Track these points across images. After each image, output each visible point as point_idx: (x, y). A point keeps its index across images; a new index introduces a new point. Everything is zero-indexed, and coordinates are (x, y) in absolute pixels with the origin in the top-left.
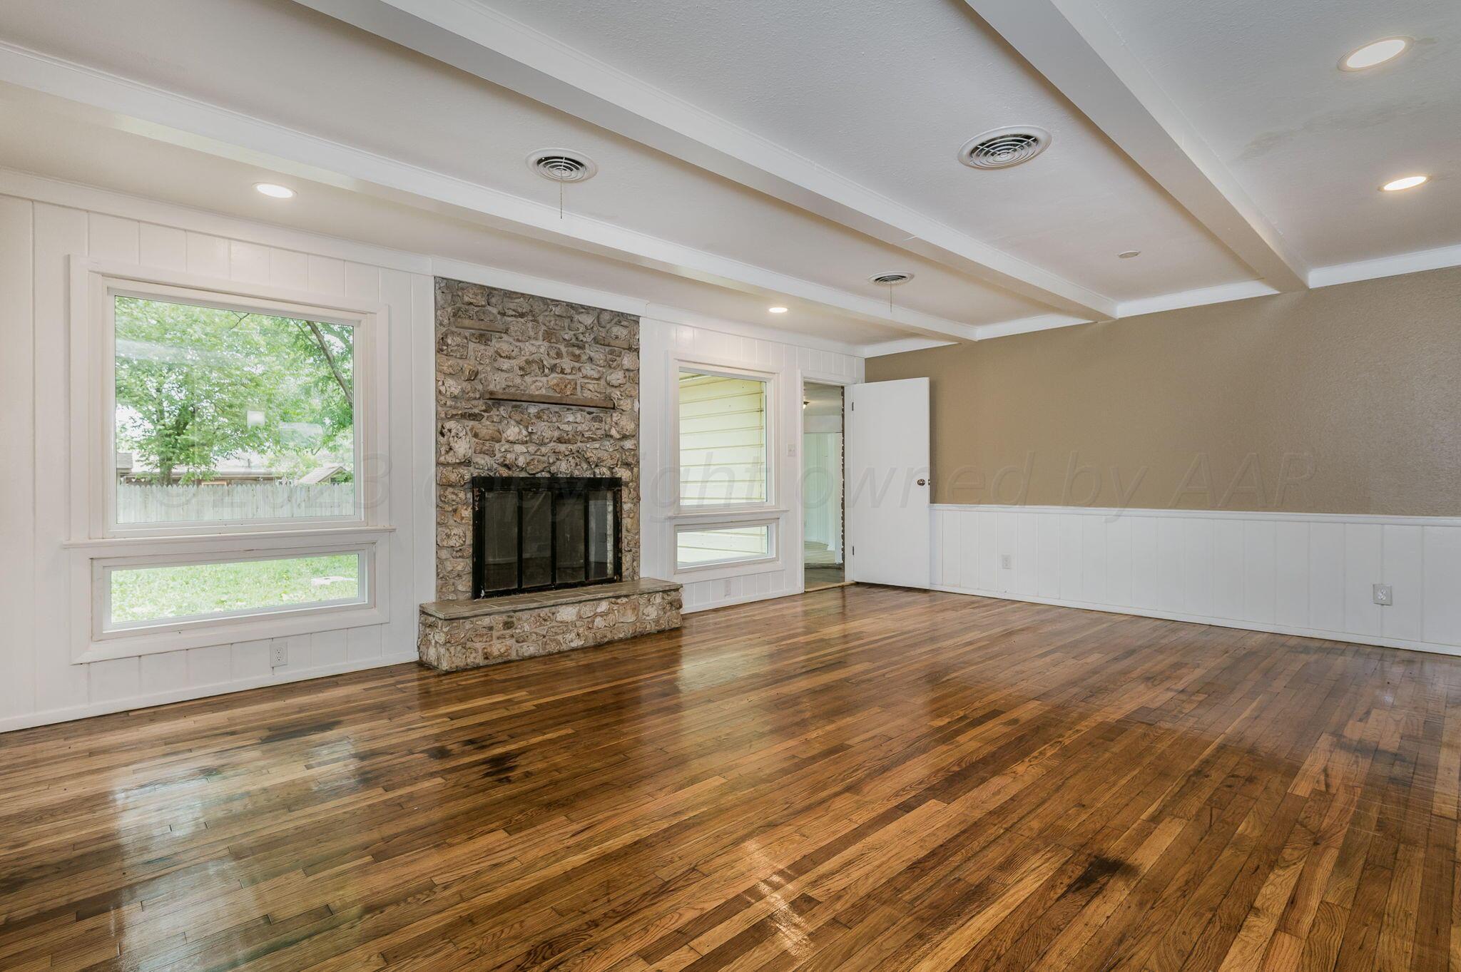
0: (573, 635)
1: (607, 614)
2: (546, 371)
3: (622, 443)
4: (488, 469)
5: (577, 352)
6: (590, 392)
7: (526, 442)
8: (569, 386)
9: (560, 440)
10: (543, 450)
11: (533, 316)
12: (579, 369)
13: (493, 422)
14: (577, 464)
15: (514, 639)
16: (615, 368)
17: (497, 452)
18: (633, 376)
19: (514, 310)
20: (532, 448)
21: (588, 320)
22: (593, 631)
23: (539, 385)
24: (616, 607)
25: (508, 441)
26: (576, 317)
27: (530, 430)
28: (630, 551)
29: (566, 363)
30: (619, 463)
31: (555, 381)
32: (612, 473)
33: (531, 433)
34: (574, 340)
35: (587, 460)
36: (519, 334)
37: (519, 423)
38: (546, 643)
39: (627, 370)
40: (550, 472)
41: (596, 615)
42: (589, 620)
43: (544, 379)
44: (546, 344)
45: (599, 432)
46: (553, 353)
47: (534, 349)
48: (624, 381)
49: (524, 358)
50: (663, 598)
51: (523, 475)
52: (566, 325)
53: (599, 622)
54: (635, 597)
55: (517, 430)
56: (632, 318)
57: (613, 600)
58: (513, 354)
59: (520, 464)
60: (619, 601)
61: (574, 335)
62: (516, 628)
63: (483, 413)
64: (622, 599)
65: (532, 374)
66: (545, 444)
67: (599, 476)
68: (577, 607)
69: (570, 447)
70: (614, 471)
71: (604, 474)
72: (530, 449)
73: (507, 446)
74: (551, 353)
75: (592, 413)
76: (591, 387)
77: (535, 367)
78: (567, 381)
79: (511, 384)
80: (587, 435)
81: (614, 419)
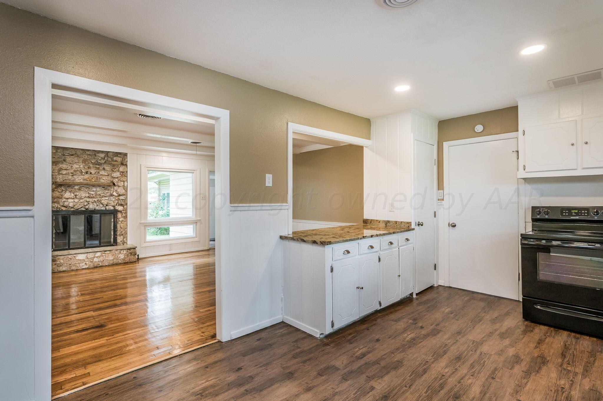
0: (83, 264)
1: (100, 257)
2: (83, 174)
3: (119, 197)
4: (56, 208)
5: (98, 166)
6: (105, 180)
7: (74, 198)
8: (94, 178)
9: (89, 197)
10: (81, 201)
11: (77, 155)
12: (99, 172)
13: (58, 192)
14: (97, 205)
15: (56, 265)
16: (115, 172)
17: (60, 202)
18: (124, 174)
19: (68, 154)
20: (76, 200)
21: (102, 155)
22: (93, 263)
23: (79, 179)
24: (104, 255)
25: (65, 198)
26: (97, 154)
27: (75, 194)
28: (123, 235)
29: (93, 171)
30: (118, 204)
31: (87, 177)
32: (114, 208)
33: (76, 195)
34: (96, 162)
35: (102, 204)
36: (70, 161)
37: (70, 192)
38: (71, 267)
39: (121, 172)
40: (85, 208)
41: (94, 257)
42: (92, 259)
43: (82, 176)
44: (84, 164)
45: (108, 194)
46: (86, 167)
47: (78, 166)
48: (120, 176)
49: (73, 170)
50: (127, 251)
51: (72, 209)
52: (93, 157)
53: (96, 260)
54: (113, 251)
55: (69, 194)
56: (123, 154)
57: (103, 252)
58: (68, 168)
59: (70, 206)
60: (106, 252)
61: (96, 161)
62: (57, 262)
63: (54, 189)
64: (107, 252)
65: (77, 175)
66: (82, 199)
67: (108, 209)
68: (86, 254)
69: (94, 199)
70: (115, 207)
71: (110, 208)
72: (75, 201)
73: (65, 200)
74: (85, 168)
75: (105, 187)
76: (104, 178)
77: (78, 172)
78: (93, 177)
79: (67, 179)
80: (102, 195)
81: (115, 189)
